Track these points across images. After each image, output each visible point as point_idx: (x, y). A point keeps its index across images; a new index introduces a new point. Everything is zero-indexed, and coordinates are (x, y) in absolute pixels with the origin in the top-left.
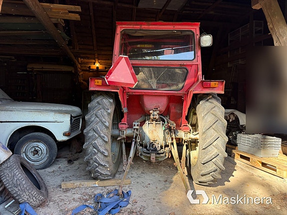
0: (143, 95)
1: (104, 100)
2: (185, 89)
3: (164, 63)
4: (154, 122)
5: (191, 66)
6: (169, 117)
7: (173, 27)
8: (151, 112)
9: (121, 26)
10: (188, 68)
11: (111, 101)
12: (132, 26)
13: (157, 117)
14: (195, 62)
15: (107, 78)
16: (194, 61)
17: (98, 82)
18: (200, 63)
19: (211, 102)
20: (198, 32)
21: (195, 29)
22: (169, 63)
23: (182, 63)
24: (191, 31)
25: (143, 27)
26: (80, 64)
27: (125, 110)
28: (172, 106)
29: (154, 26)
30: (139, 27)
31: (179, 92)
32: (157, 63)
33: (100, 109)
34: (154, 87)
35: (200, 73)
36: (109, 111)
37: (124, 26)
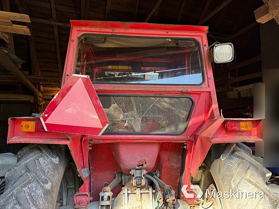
0: (118, 143)
1: (41, 160)
2: (190, 132)
3: (154, 89)
4: (138, 191)
5: (199, 93)
6: (160, 173)
7: (165, 33)
8: (132, 172)
9: (79, 28)
10: (193, 98)
11: (56, 160)
12: (98, 29)
13: (144, 182)
14: (204, 88)
15: (45, 119)
16: (204, 86)
17: (27, 126)
18: (212, 88)
19: (239, 157)
20: (206, 41)
21: (201, 36)
22: (163, 89)
23: (184, 89)
24: (194, 40)
25: (117, 30)
26: (41, 92)
27: (84, 173)
28: (165, 156)
29: (134, 31)
30: (110, 30)
31: (179, 137)
32: (142, 89)
33: (30, 182)
34: (138, 129)
35: (215, 106)
36: (48, 186)
37: (84, 28)
